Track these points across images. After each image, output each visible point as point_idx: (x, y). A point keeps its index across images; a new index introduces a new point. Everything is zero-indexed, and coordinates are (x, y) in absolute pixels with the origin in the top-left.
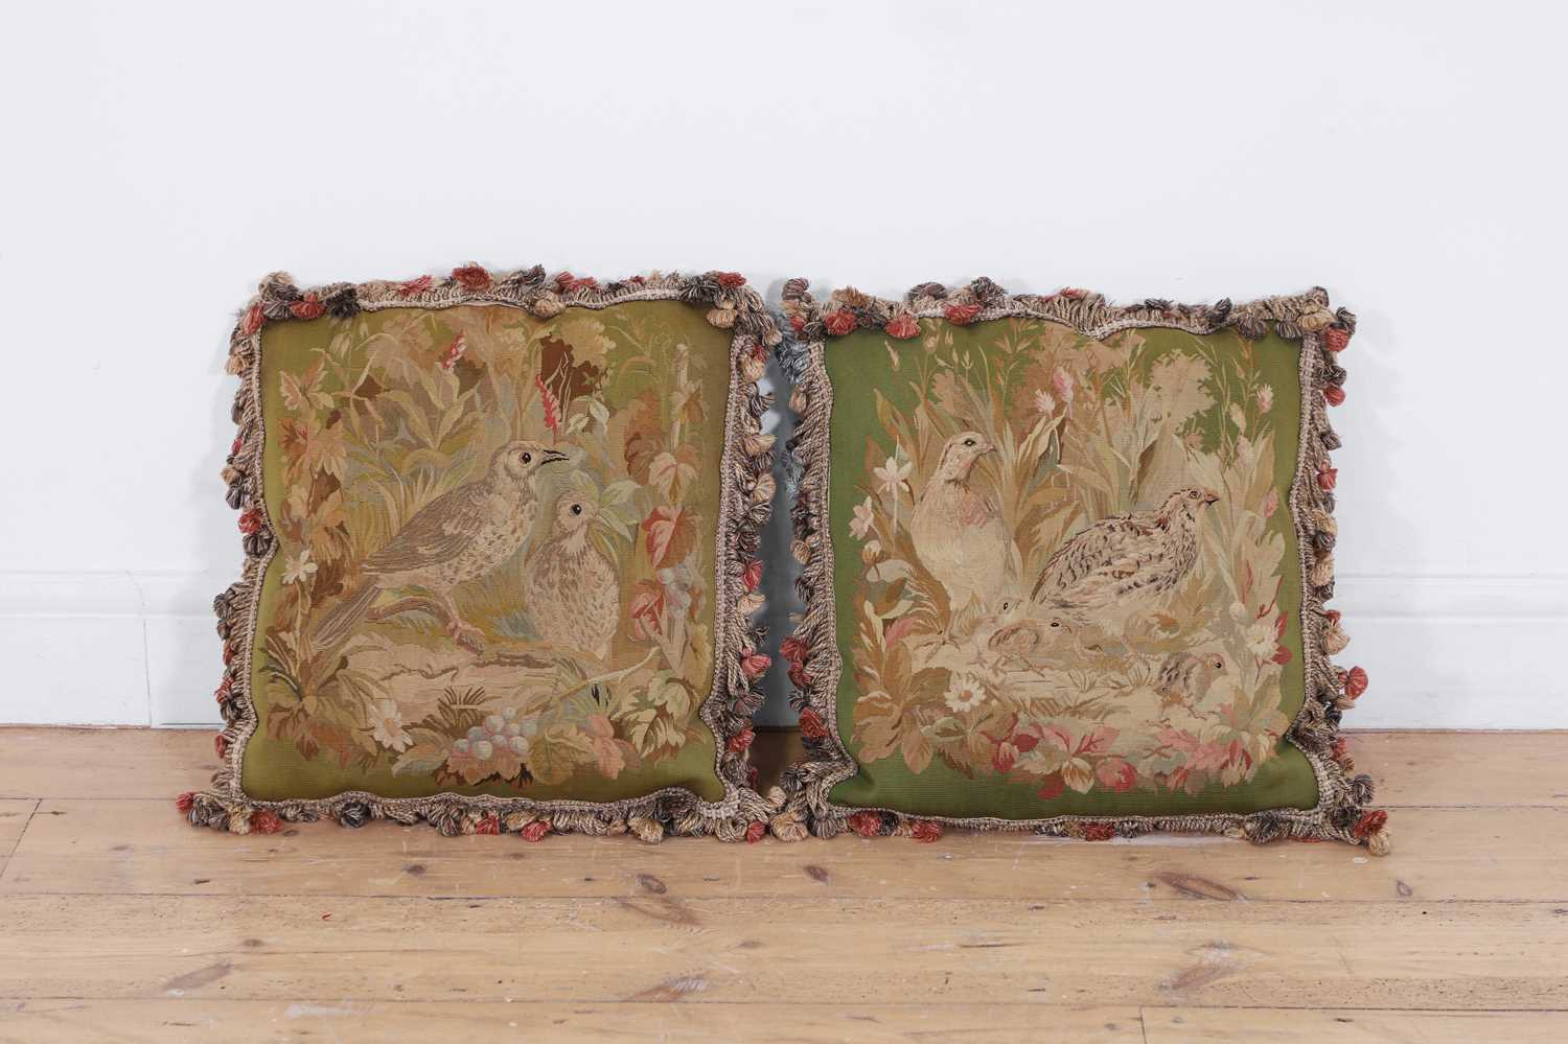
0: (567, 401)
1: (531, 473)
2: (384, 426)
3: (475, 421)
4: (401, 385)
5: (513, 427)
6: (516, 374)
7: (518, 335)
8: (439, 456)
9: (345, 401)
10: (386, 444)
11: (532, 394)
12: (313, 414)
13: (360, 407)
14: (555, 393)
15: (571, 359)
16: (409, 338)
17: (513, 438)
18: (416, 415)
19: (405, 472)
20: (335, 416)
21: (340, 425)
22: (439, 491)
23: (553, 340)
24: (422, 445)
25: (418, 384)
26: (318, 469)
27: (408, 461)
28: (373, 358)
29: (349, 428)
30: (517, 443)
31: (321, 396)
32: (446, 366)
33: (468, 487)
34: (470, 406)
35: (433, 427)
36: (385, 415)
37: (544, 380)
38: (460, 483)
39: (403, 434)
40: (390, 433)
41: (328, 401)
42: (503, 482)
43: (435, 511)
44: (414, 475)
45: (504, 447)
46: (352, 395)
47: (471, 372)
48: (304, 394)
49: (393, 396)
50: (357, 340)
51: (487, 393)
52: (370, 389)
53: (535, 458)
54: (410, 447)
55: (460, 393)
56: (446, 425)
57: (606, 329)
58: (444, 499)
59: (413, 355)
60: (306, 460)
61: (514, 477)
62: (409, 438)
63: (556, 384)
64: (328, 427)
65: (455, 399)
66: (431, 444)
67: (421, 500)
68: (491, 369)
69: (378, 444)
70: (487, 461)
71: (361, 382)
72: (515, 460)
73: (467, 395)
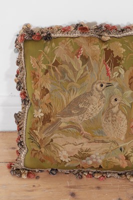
0: (112, 68)
1: (103, 90)
2: (61, 75)
3: (87, 74)
4: (65, 63)
5: (98, 76)
6: (98, 60)
7: (97, 47)
8: (77, 84)
9: (49, 67)
10: (62, 81)
11: (103, 66)
12: (40, 70)
13: (54, 69)
14: (109, 66)
15: (113, 55)
16: (66, 48)
17: (98, 79)
18: (70, 73)
19: (68, 89)
20: (46, 72)
21: (48, 74)
22: (78, 95)
23: (108, 49)
24: (72, 81)
25: (70, 63)
26: (43, 86)
27: (68, 86)
28: (57, 54)
29: (51, 75)
30: (99, 81)
31: (42, 65)
32: (78, 57)
33: (85, 94)
34: (85, 70)
35: (75, 76)
36: (61, 72)
37: (106, 62)
38: (83, 93)
39: (66, 78)
40: (63, 78)
41: (44, 67)
42: (96, 93)
43: (77, 100)
44: (70, 90)
45: (96, 82)
46: (51, 65)
47: (85, 59)
48: (37, 64)
49: (63, 66)
50: (52, 48)
51: (90, 66)
52: (56, 64)
53: (104, 85)
54: (68, 82)
55: (82, 66)
56: (79, 76)
57: (122, 46)
58: (79, 97)
59: (68, 53)
60: (39, 83)
61: (99, 91)
62: (68, 79)
63: (109, 63)
64: (45, 74)
65: (81, 68)
66: (74, 81)
67: (72, 97)
68: (91, 58)
69: (59, 81)
70: (91, 86)
71: (54, 61)
72: (99, 86)
73: (84, 66)
